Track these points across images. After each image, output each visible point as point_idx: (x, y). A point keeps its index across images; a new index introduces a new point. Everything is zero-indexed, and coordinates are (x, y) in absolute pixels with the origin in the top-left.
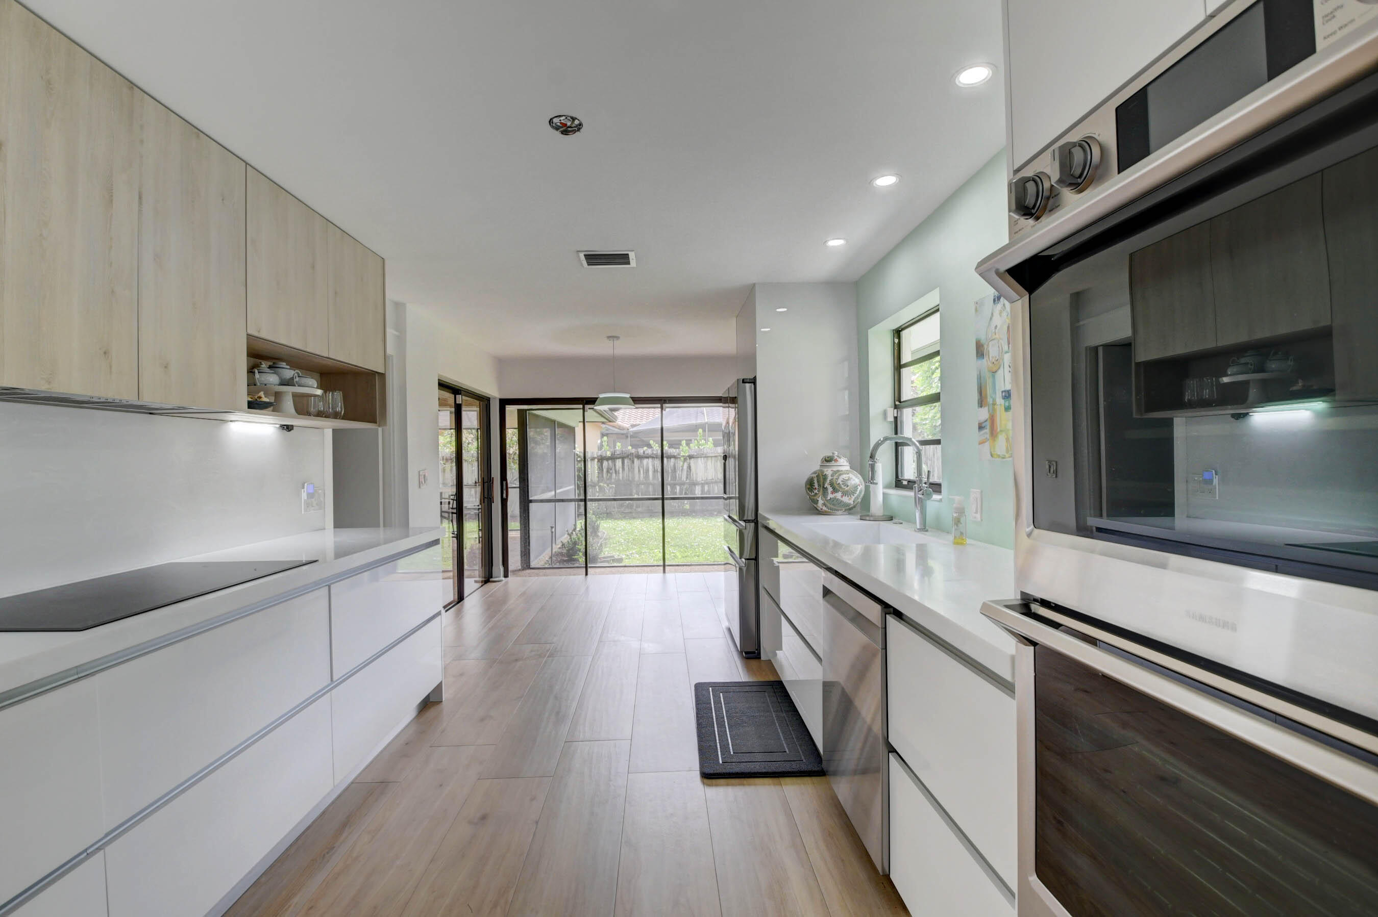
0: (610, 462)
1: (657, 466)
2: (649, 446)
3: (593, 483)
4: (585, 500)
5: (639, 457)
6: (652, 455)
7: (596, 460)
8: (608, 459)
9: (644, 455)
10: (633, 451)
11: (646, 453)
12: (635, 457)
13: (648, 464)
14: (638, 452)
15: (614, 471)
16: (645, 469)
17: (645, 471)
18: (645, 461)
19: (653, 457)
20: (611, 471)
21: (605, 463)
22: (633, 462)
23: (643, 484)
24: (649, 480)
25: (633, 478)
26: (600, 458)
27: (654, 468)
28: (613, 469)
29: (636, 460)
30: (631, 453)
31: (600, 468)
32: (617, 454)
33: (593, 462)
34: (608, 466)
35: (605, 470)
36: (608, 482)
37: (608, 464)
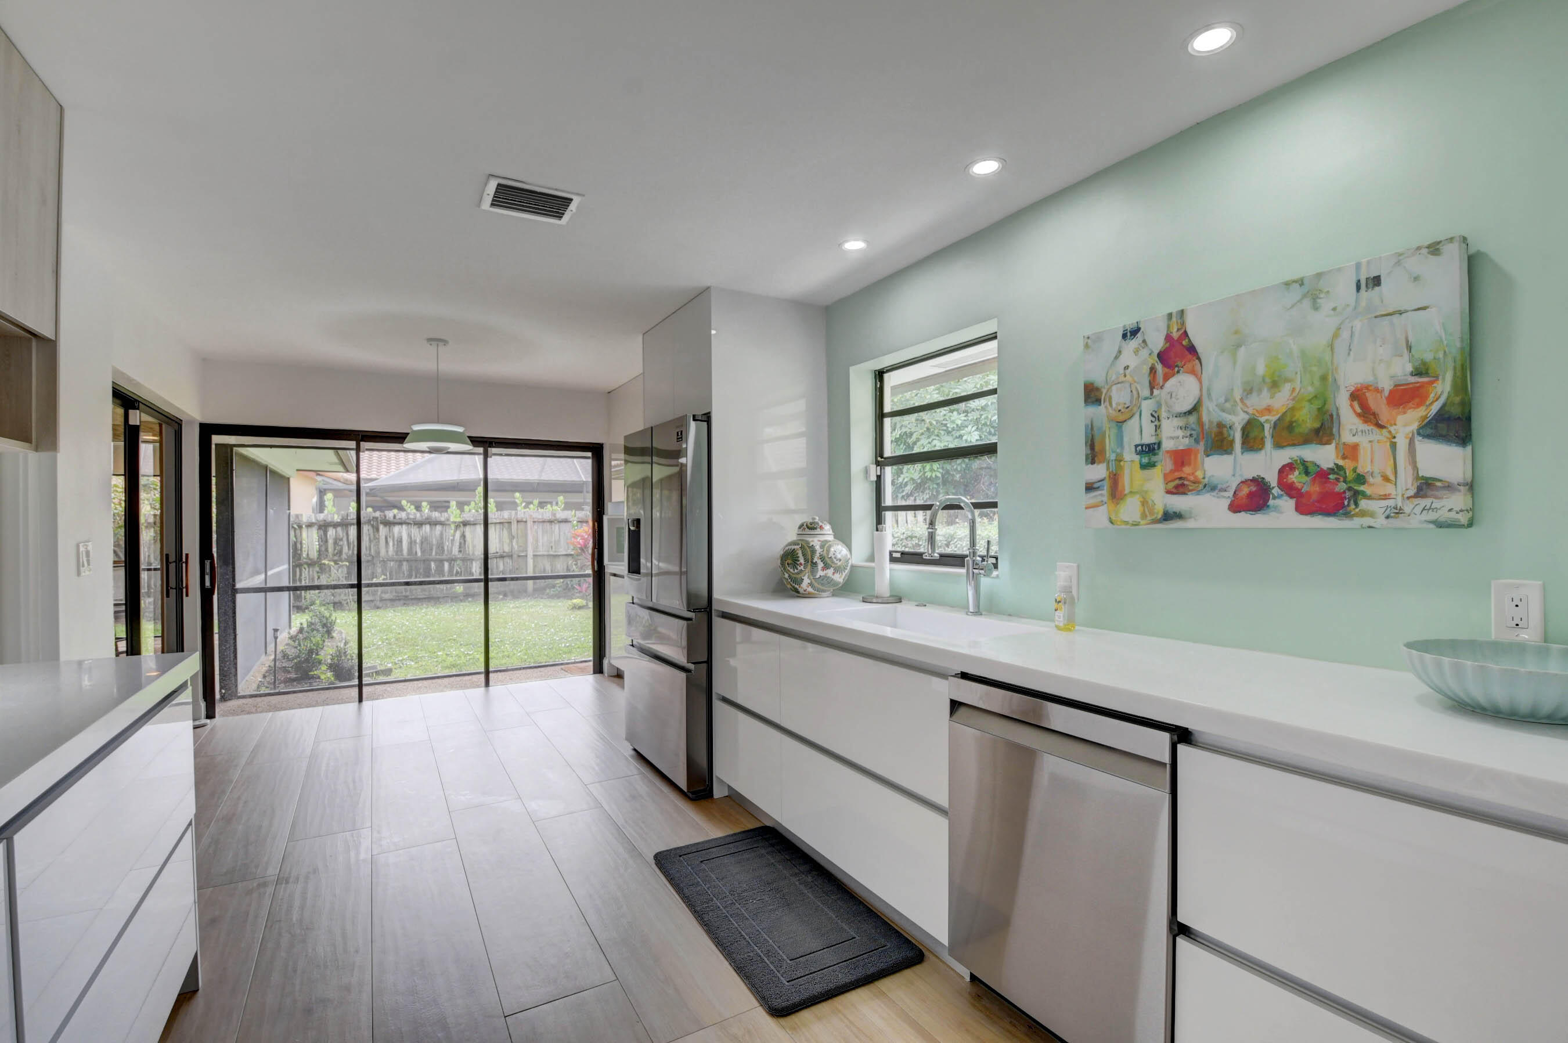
0: (339, 529)
1: (414, 536)
2: (401, 508)
3: (310, 559)
4: (359, 586)
5: (388, 524)
6: (407, 521)
7: (316, 527)
8: (335, 525)
9: (395, 521)
10: (378, 514)
11: (397, 517)
12: (381, 523)
13: (400, 533)
14: (385, 516)
15: (345, 543)
16: (396, 539)
17: (396, 543)
18: (396, 529)
19: (408, 524)
20: (341, 543)
21: (331, 532)
22: (378, 530)
23: (393, 561)
24: (402, 555)
25: (378, 553)
26: (321, 523)
27: (411, 538)
28: (345, 539)
29: (381, 527)
30: (373, 518)
31: (321, 538)
32: (352, 518)
33: (309, 529)
34: (336, 535)
35: (331, 542)
36: (336, 558)
37: (336, 532)
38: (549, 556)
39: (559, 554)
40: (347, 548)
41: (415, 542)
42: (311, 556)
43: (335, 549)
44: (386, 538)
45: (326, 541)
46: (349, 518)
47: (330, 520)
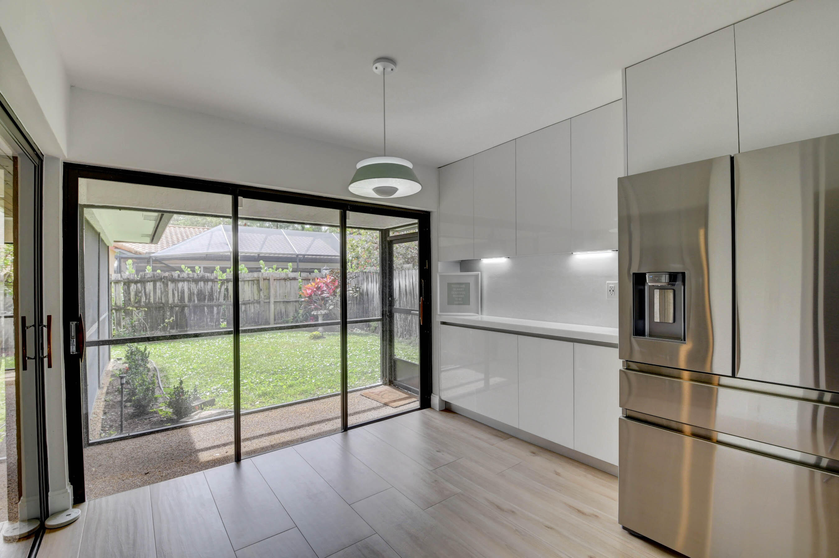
0: (139, 285)
1: (193, 289)
2: (182, 271)
3: (117, 306)
5: (174, 280)
6: (188, 279)
7: (122, 283)
8: (136, 282)
9: (179, 279)
10: (167, 274)
11: (181, 276)
12: (169, 280)
13: (183, 287)
14: (172, 276)
15: (143, 294)
16: (180, 291)
17: (180, 294)
18: (180, 285)
19: (188, 281)
20: (140, 295)
21: (133, 287)
22: (167, 285)
23: (178, 307)
24: (185, 303)
25: (167, 301)
26: (126, 281)
27: (190, 291)
28: (143, 292)
29: (169, 283)
30: (164, 277)
31: (126, 291)
32: (148, 277)
33: (117, 285)
34: (136, 289)
35: (133, 294)
36: (136, 305)
37: (137, 287)
38: (284, 302)
39: (291, 300)
40: (144, 298)
41: (194, 294)
42: (118, 304)
43: (136, 299)
44: (173, 291)
45: (129, 293)
46: (146, 277)
47: (132, 278)
